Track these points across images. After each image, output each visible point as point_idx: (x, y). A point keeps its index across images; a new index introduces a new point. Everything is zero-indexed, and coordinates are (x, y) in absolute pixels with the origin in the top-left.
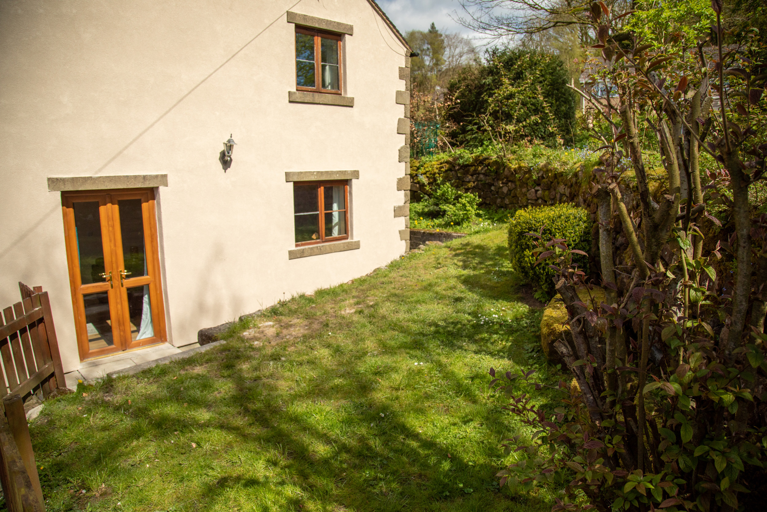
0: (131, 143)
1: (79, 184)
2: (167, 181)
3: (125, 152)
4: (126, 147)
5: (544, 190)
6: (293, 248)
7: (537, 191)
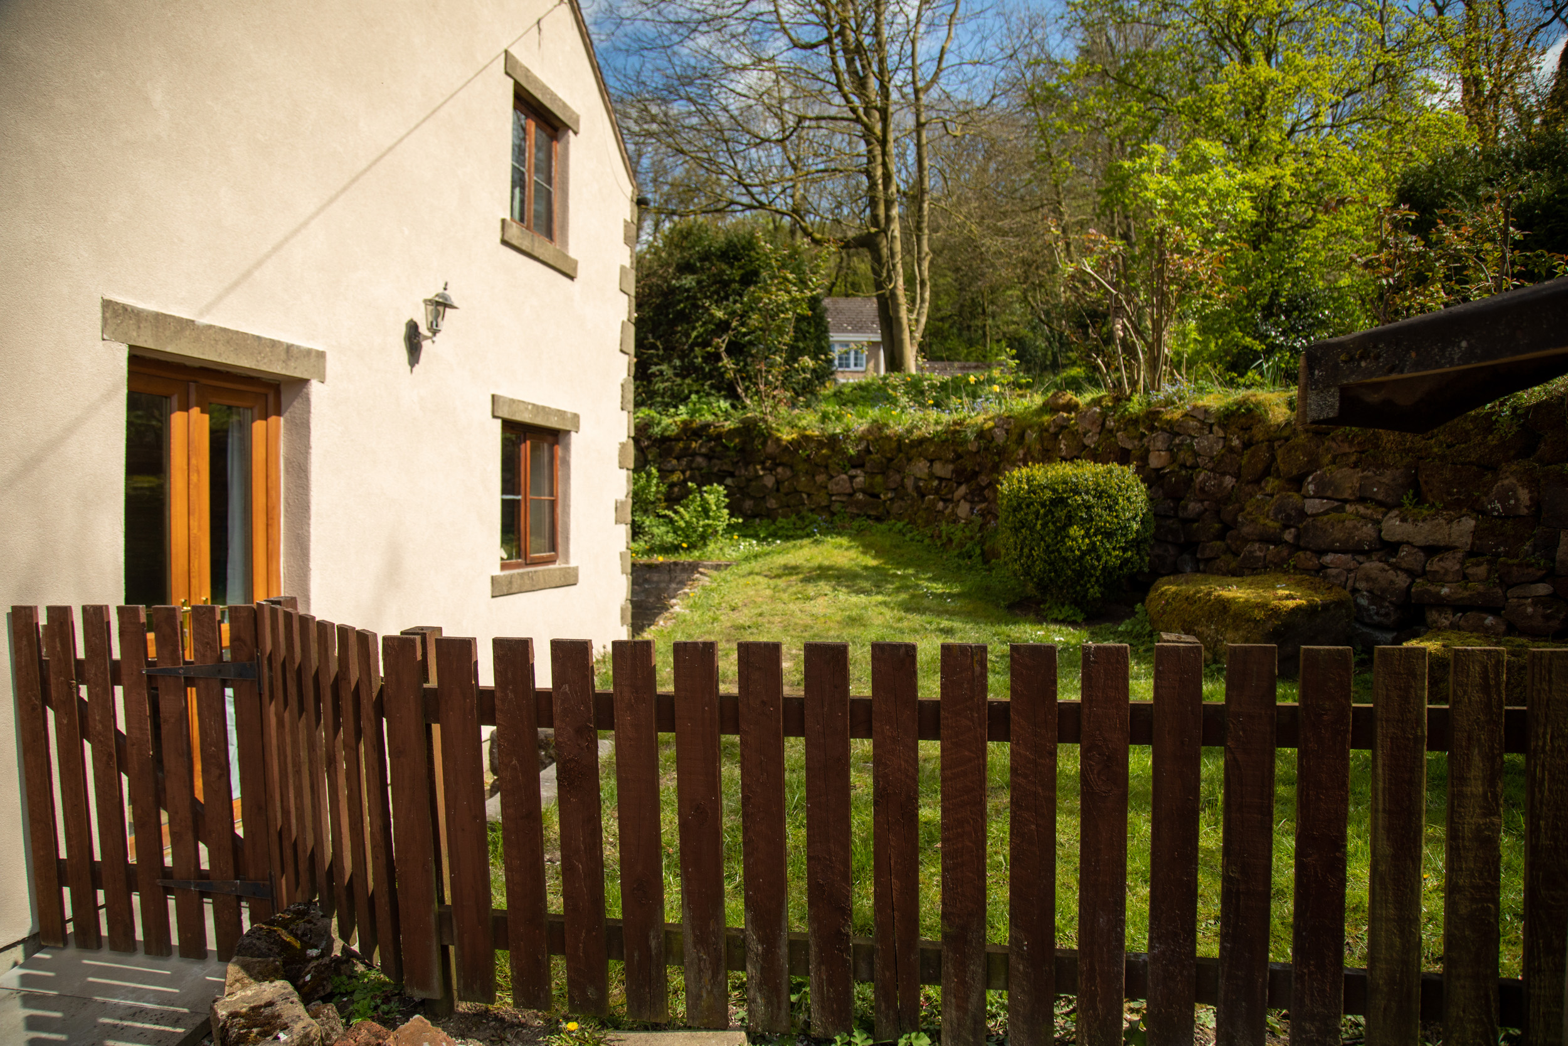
0: (268, 256)
1: (168, 333)
2: (324, 368)
3: (257, 274)
4: (259, 264)
5: (871, 475)
6: (497, 571)
7: (852, 478)
